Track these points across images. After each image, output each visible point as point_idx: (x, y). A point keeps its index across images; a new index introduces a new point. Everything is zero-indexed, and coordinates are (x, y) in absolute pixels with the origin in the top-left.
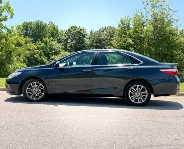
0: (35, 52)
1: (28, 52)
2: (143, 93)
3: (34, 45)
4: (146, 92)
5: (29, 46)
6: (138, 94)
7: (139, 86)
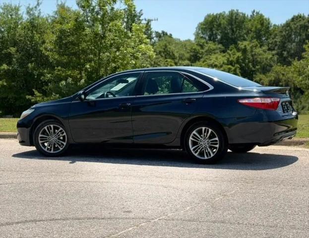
2: (211, 141)
3: (223, 56)
4: (217, 139)
5: (214, 59)
6: (204, 143)
7: (205, 129)
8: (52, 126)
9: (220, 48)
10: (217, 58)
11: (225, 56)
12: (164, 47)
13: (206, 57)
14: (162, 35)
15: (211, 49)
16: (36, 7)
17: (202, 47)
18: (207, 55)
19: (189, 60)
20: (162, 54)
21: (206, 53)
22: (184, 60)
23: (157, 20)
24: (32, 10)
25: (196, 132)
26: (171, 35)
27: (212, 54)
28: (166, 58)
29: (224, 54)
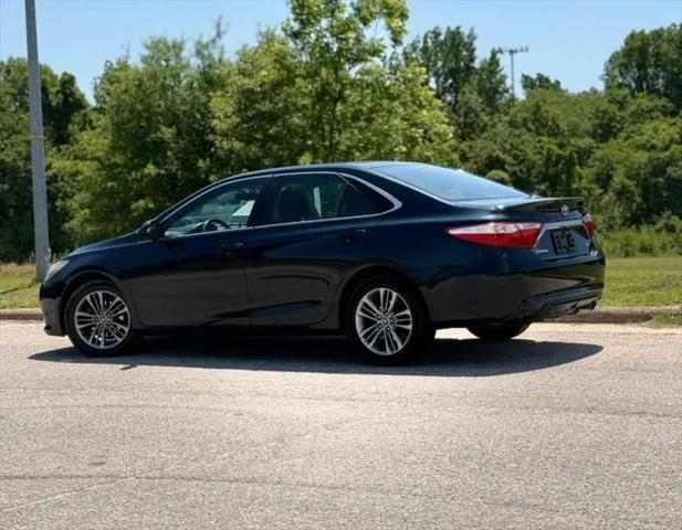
0: (672, 154)
1: (642, 157)
2: (399, 318)
3: (671, 125)
4: (408, 312)
5: (650, 132)
6: (386, 321)
7: (386, 292)
8: (100, 293)
9: (664, 106)
10: (656, 130)
11: (675, 124)
12: (532, 110)
13: (632, 128)
14: (538, 83)
15: (642, 110)
16: (213, 41)
17: (622, 105)
18: (633, 122)
19: (593, 135)
20: (530, 125)
21: (631, 120)
22: (582, 137)
23: (527, 49)
24: (206, 46)
25: (369, 298)
26: (558, 83)
27: (647, 121)
28: (539, 134)
29: (674, 120)
